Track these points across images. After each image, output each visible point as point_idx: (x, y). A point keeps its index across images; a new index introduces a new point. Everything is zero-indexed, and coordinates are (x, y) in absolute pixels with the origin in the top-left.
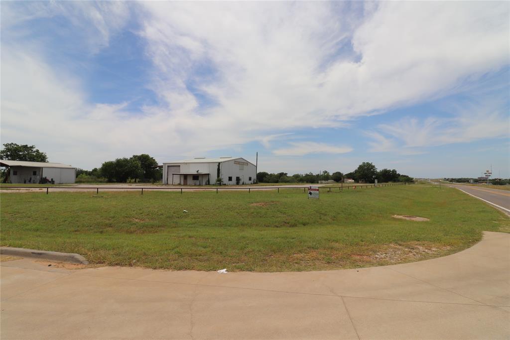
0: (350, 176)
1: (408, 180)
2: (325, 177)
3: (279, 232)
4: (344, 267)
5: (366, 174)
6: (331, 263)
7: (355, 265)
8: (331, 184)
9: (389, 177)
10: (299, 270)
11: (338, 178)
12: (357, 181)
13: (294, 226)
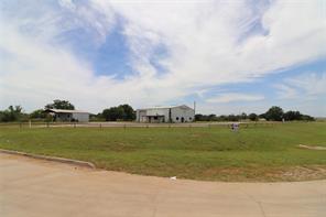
0: (262, 116)
1: (310, 119)
2: (244, 117)
3: (210, 154)
4: (260, 181)
5: (275, 115)
6: (249, 177)
7: (269, 180)
8: (248, 122)
9: (294, 116)
10: (226, 181)
11: (253, 117)
12: (268, 120)
13: (221, 150)
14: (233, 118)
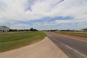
1: (38, 31)
2: (25, 30)
3: (13, 42)
4: (26, 46)
6: (24, 45)
7: (28, 45)
9: (35, 30)
10: (17, 48)
12: (30, 31)
13: (18, 40)
14: (22, 31)
